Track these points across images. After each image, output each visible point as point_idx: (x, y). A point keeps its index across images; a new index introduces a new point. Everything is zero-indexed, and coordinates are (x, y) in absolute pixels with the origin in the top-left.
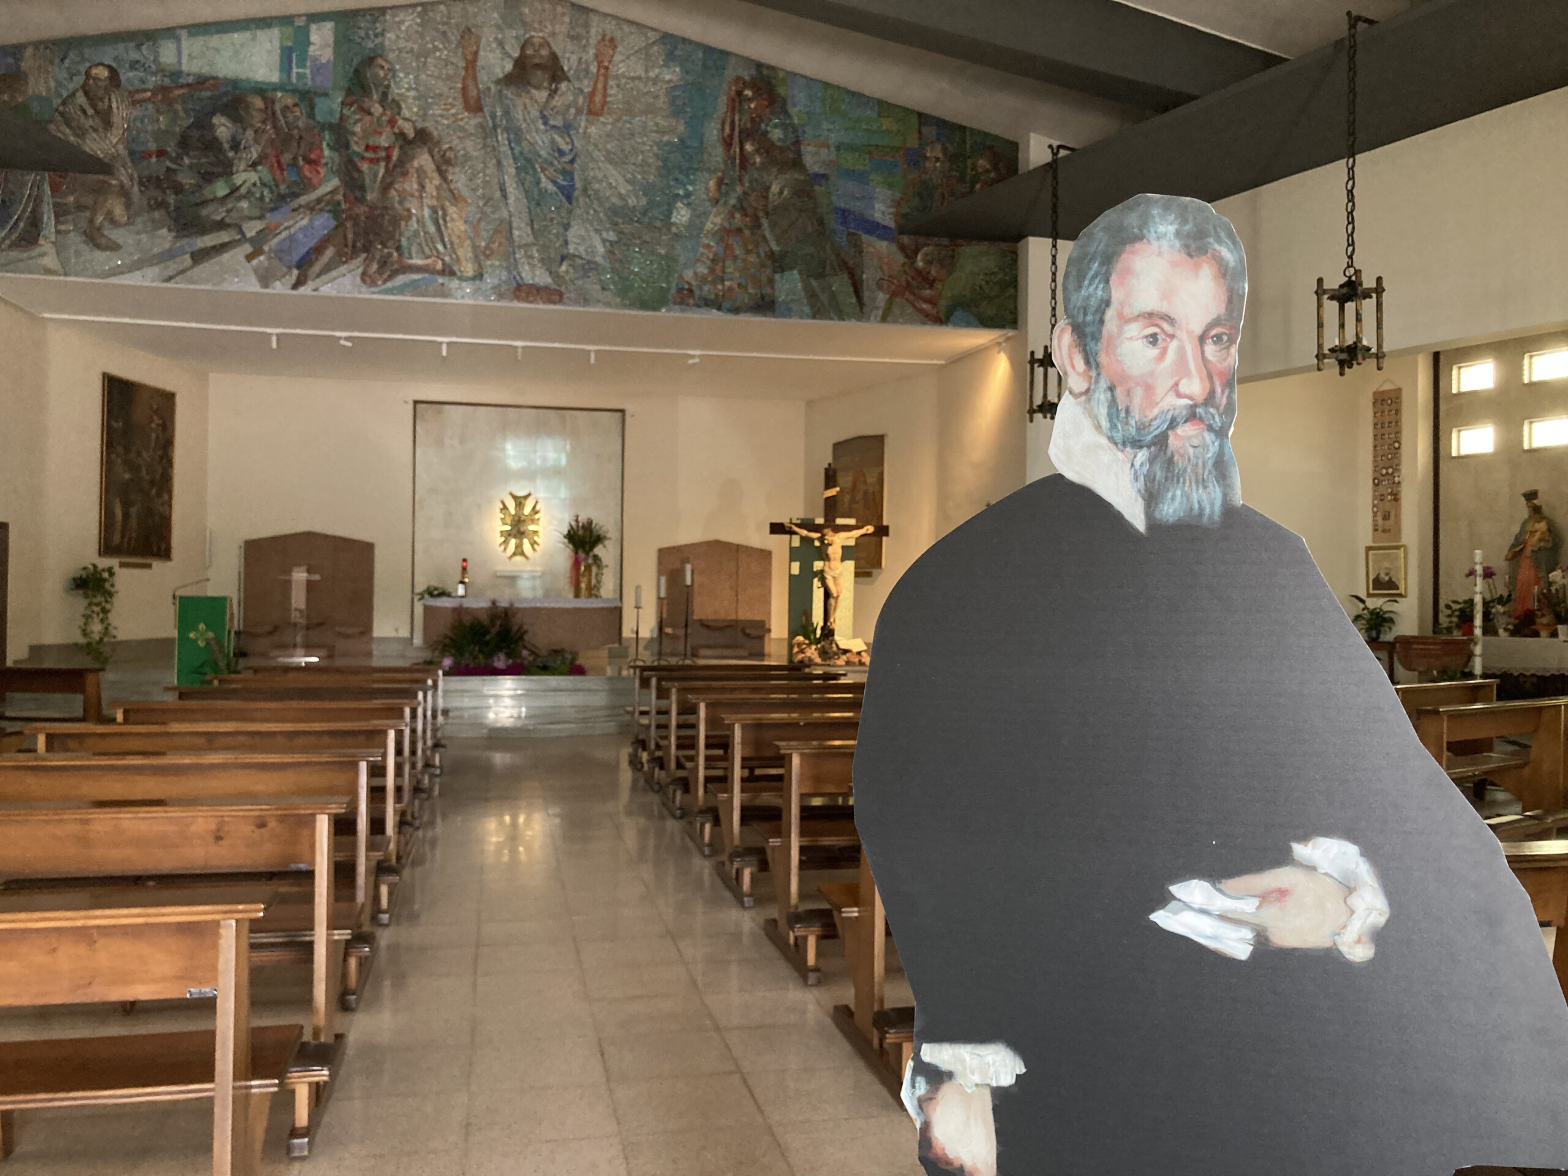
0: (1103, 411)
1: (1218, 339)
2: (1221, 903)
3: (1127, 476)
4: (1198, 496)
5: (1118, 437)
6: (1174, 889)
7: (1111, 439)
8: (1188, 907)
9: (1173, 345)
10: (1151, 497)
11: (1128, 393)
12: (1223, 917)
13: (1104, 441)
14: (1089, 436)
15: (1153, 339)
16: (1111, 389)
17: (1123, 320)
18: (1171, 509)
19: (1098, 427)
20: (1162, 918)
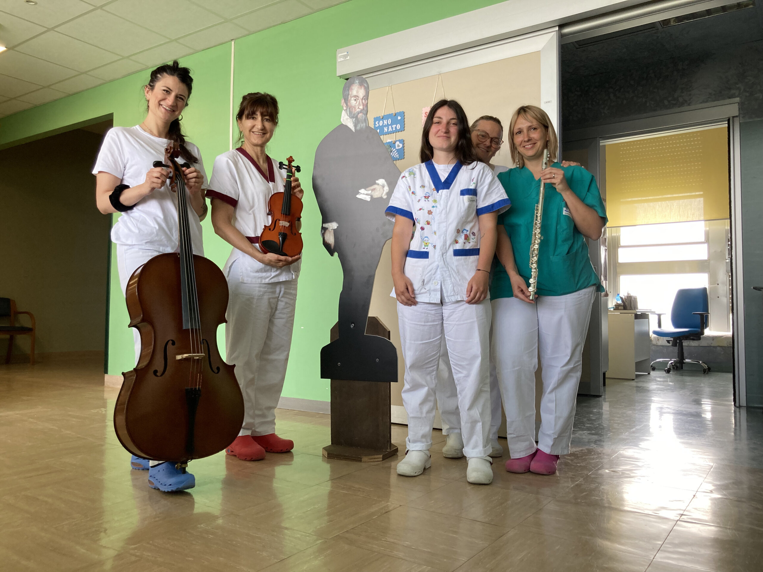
0: (348, 113)
1: (364, 99)
2: (366, 192)
3: (352, 123)
4: (362, 125)
5: (351, 116)
6: (359, 191)
7: (350, 117)
8: (361, 194)
9: (358, 101)
10: (355, 126)
11: (352, 109)
12: (366, 194)
13: (349, 117)
14: (347, 117)
15: (355, 100)
16: (350, 109)
17: (351, 97)
18: (358, 128)
19: (348, 115)
20: (358, 196)
